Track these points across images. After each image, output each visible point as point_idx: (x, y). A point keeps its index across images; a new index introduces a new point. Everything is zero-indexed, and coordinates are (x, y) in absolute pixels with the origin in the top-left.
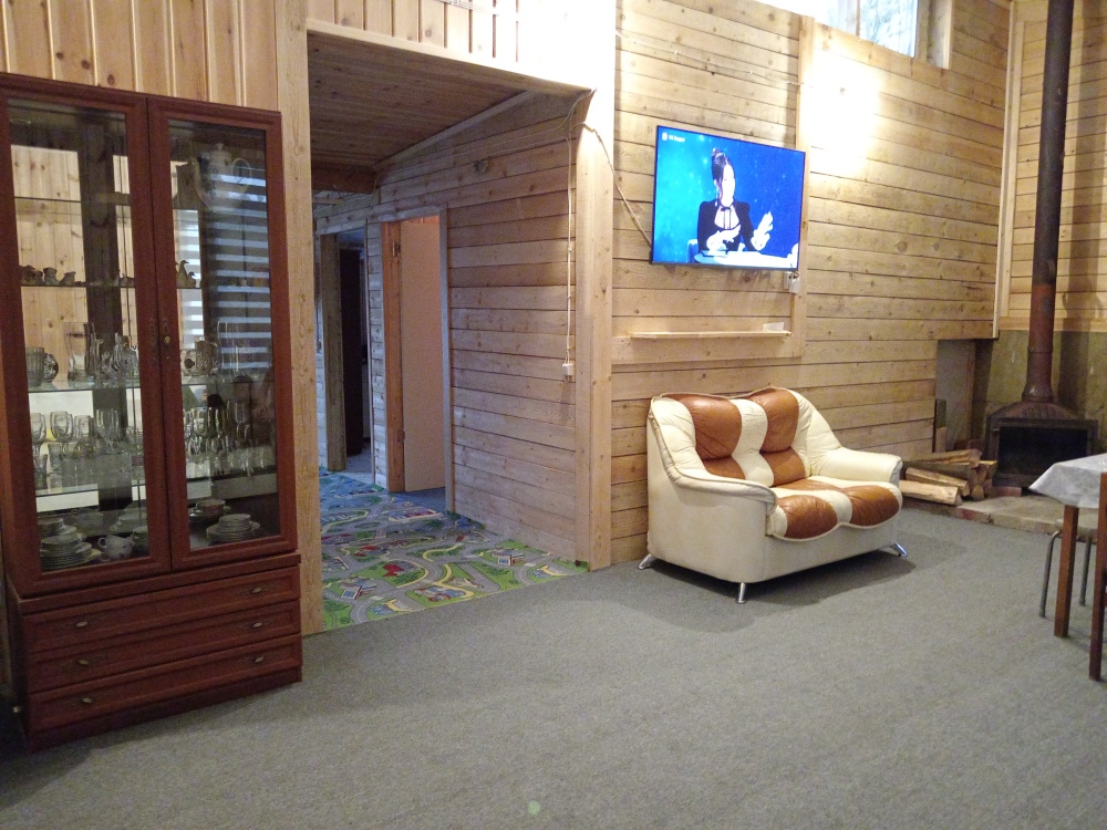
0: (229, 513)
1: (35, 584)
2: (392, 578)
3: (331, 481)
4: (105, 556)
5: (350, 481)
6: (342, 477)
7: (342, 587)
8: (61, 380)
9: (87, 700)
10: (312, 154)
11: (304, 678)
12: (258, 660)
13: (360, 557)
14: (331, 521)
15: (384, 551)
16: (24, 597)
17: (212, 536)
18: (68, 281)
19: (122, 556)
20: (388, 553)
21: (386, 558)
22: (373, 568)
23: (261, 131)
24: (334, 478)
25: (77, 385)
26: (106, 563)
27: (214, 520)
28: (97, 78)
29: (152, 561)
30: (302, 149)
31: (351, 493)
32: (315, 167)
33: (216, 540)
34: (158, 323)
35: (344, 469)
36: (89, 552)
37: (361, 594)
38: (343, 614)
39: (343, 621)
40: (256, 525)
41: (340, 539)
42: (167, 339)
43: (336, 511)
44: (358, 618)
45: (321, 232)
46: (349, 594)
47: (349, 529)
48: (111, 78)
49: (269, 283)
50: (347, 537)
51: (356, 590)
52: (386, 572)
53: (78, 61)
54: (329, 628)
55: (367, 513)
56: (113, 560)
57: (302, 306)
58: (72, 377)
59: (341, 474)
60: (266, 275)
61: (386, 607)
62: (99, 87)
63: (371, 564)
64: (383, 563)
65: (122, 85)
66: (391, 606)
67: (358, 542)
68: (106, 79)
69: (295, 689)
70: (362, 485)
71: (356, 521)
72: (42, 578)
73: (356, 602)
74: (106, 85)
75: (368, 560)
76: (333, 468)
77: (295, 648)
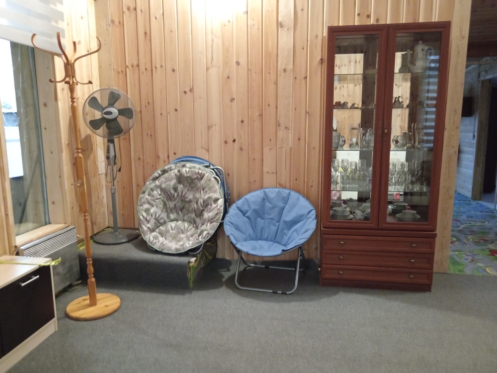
0: (409, 209)
1: (328, 223)
2: (491, 257)
3: (471, 204)
4: (354, 218)
5: (481, 206)
6: (478, 203)
7: (463, 255)
8: (346, 147)
9: (341, 272)
10: (469, 40)
11: (432, 290)
12: (411, 276)
13: (477, 243)
14: (466, 224)
15: (492, 243)
16: (324, 228)
17: (398, 218)
18: (353, 107)
19: (360, 219)
20: (494, 244)
21: (492, 247)
22: (483, 250)
23: (439, 32)
24: (474, 203)
25: (351, 149)
26: (354, 220)
27: (400, 212)
28: (372, 21)
29: (370, 223)
30: (463, 38)
31: (481, 212)
32: (471, 46)
33: (400, 220)
34: (383, 123)
35: (480, 199)
36: (349, 215)
37: (472, 260)
38: (460, 267)
39: (459, 271)
40: (419, 216)
41: (468, 233)
42: (386, 131)
43: (471, 219)
44: (468, 271)
45: (482, 78)
46: (466, 259)
47: (475, 229)
48: (377, 20)
49: (436, 106)
50: (473, 233)
51: (470, 258)
52: (490, 253)
53: (366, 15)
54: (451, 272)
55: (487, 222)
56: (357, 220)
57: (454, 116)
58: (351, 145)
59: (478, 202)
60: (435, 102)
61: (485, 270)
62: (372, 25)
63: (482, 248)
64: (489, 249)
65: (382, 22)
66: (488, 270)
67: (478, 236)
68: (375, 20)
69: (427, 294)
70: (488, 208)
71: (480, 226)
72: (330, 222)
73: (468, 264)
74: (375, 23)
75: (482, 245)
76: (474, 198)
77: (430, 276)
